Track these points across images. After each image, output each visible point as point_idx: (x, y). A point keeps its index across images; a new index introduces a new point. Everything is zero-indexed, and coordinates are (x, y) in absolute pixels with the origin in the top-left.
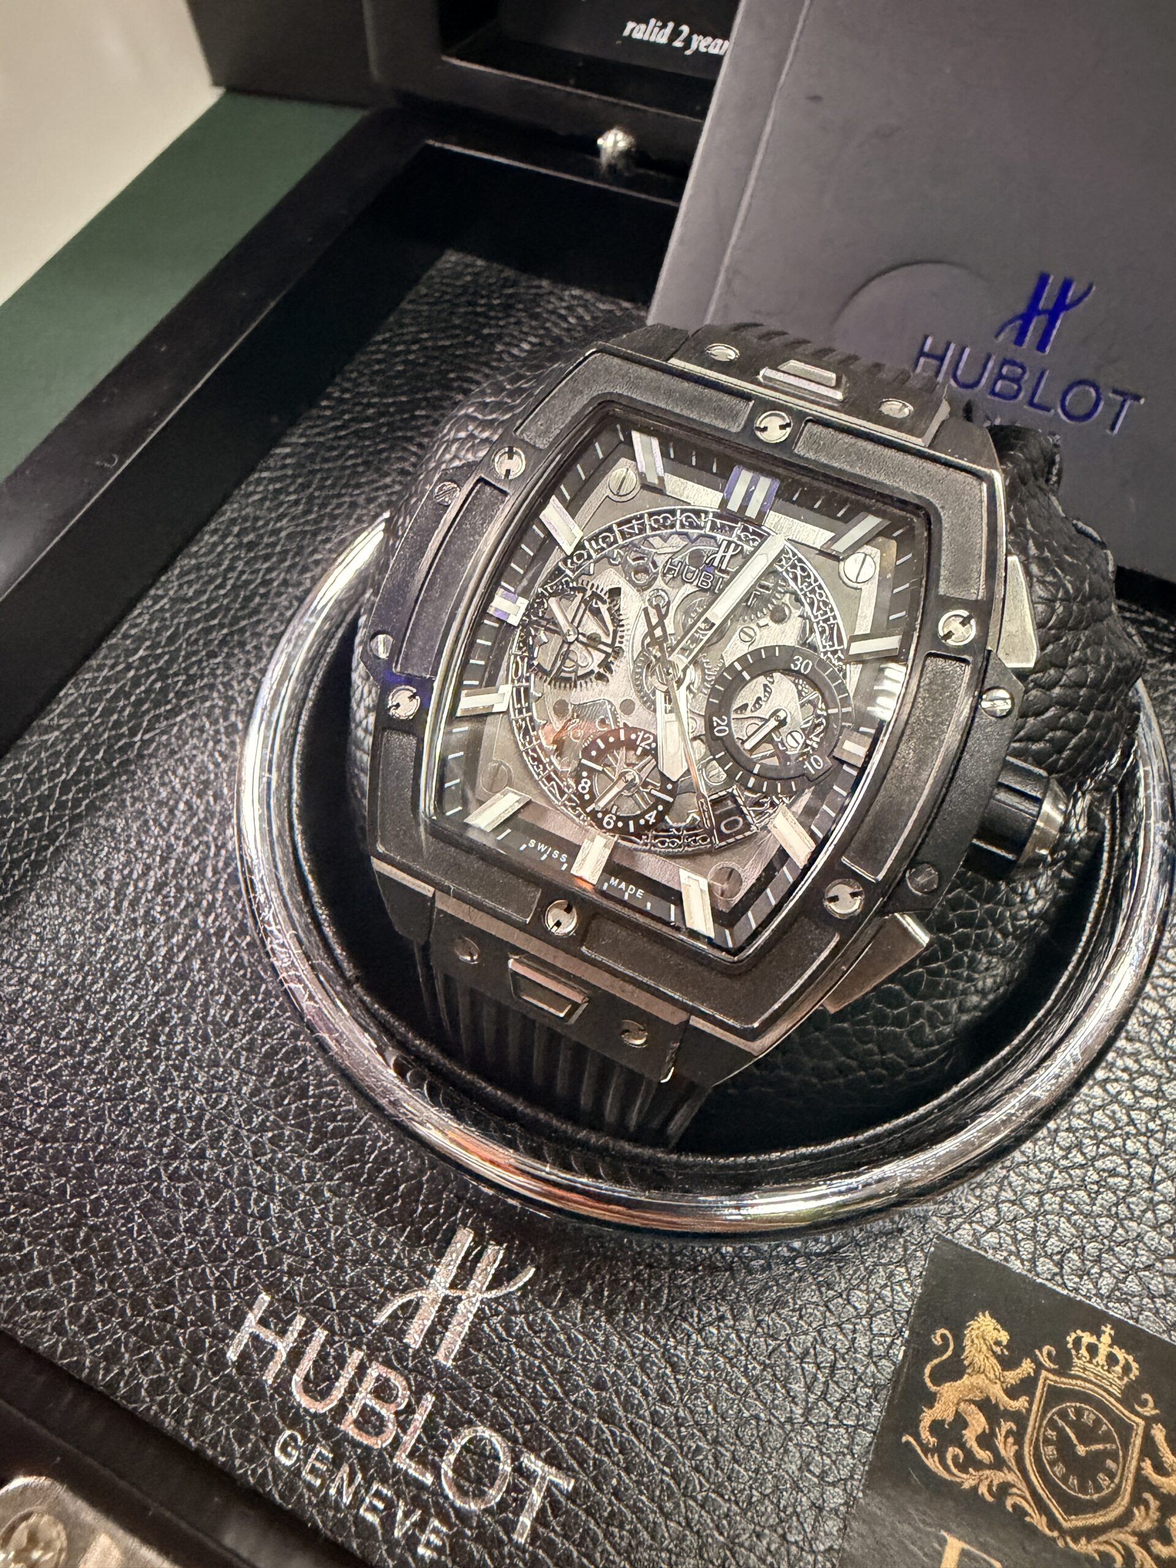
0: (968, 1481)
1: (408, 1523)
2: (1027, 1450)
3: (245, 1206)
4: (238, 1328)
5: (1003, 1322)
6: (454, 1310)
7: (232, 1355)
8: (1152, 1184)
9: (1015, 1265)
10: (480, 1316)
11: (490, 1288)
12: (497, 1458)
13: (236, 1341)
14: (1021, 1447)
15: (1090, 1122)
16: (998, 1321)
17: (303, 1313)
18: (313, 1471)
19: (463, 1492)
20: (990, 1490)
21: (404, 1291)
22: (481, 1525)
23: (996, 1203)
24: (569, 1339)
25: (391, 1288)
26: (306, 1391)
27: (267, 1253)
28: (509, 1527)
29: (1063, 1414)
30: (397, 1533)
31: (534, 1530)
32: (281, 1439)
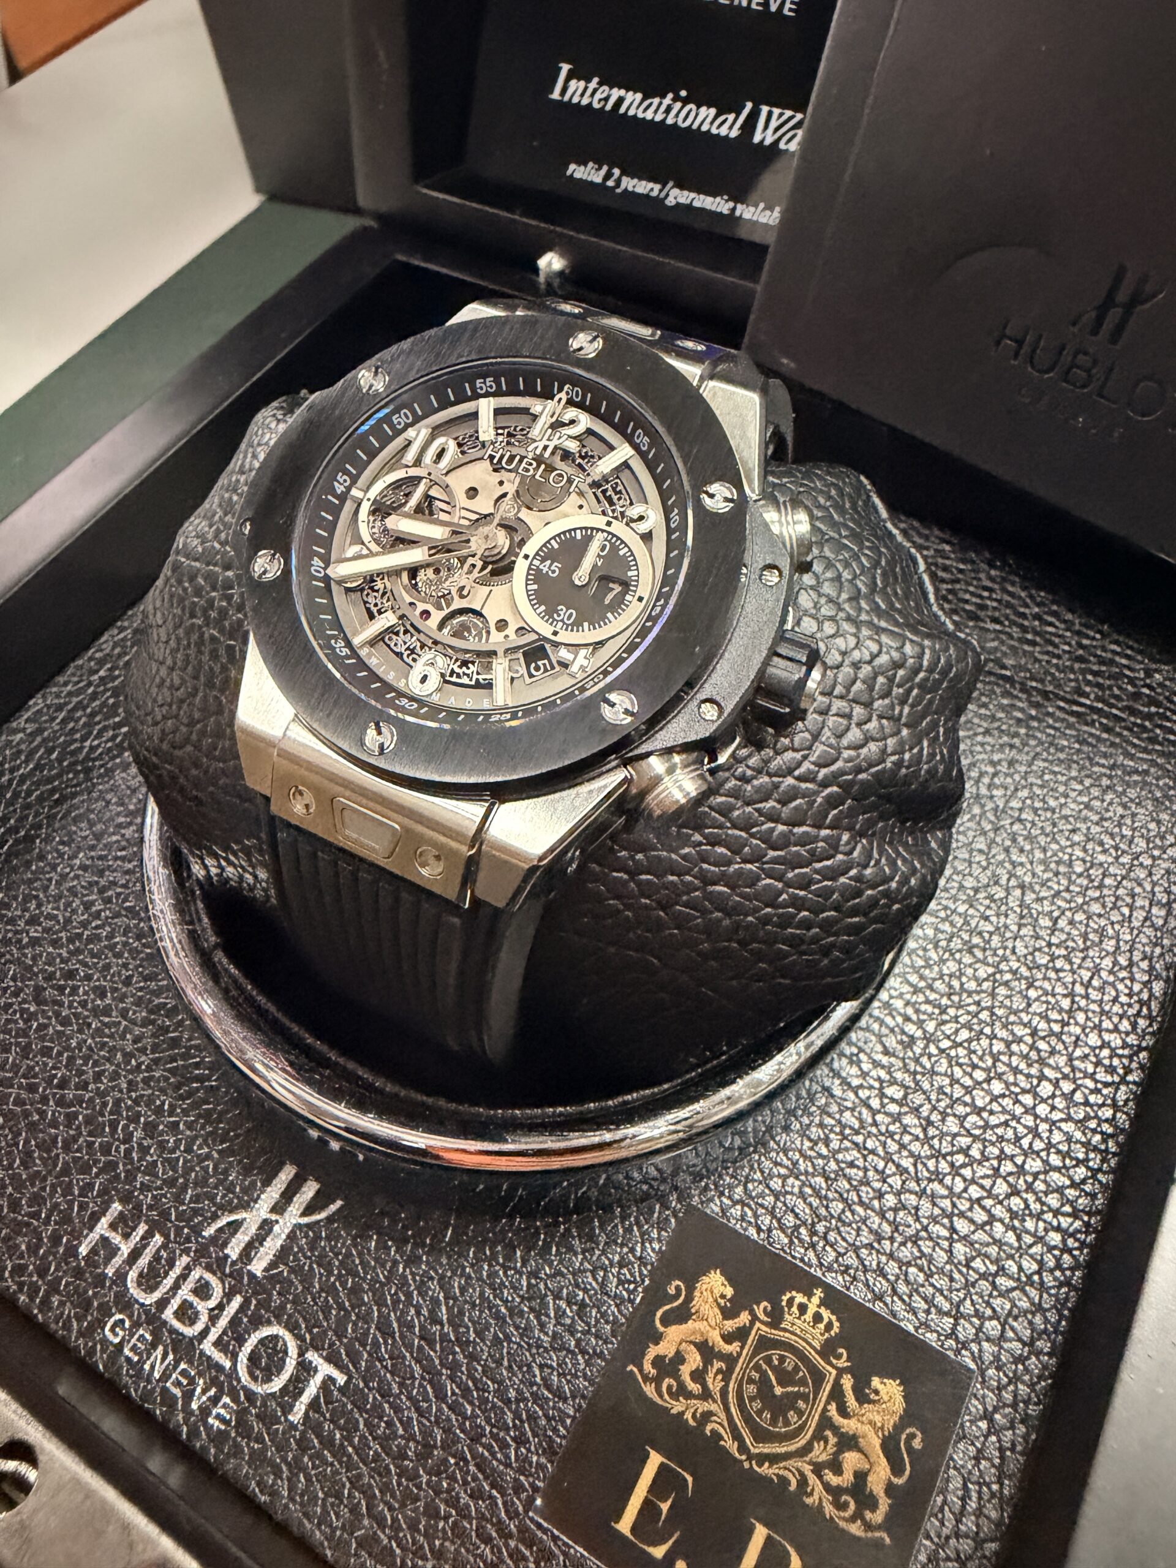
0: (677, 1407)
1: (204, 1398)
3: (114, 1129)
4: (91, 1229)
6: (271, 1230)
7: (83, 1250)
10: (291, 1236)
11: (304, 1214)
12: (286, 1352)
13: (89, 1239)
14: (727, 1385)
15: (839, 1122)
16: (728, 1279)
17: (146, 1222)
18: (134, 1349)
19: (255, 1379)
20: (694, 1416)
21: (231, 1212)
22: (264, 1404)
24: (361, 1263)
25: (221, 1207)
26: (139, 1284)
27: (127, 1172)
28: (287, 1409)
30: (194, 1406)
31: (306, 1413)
32: (112, 1320)
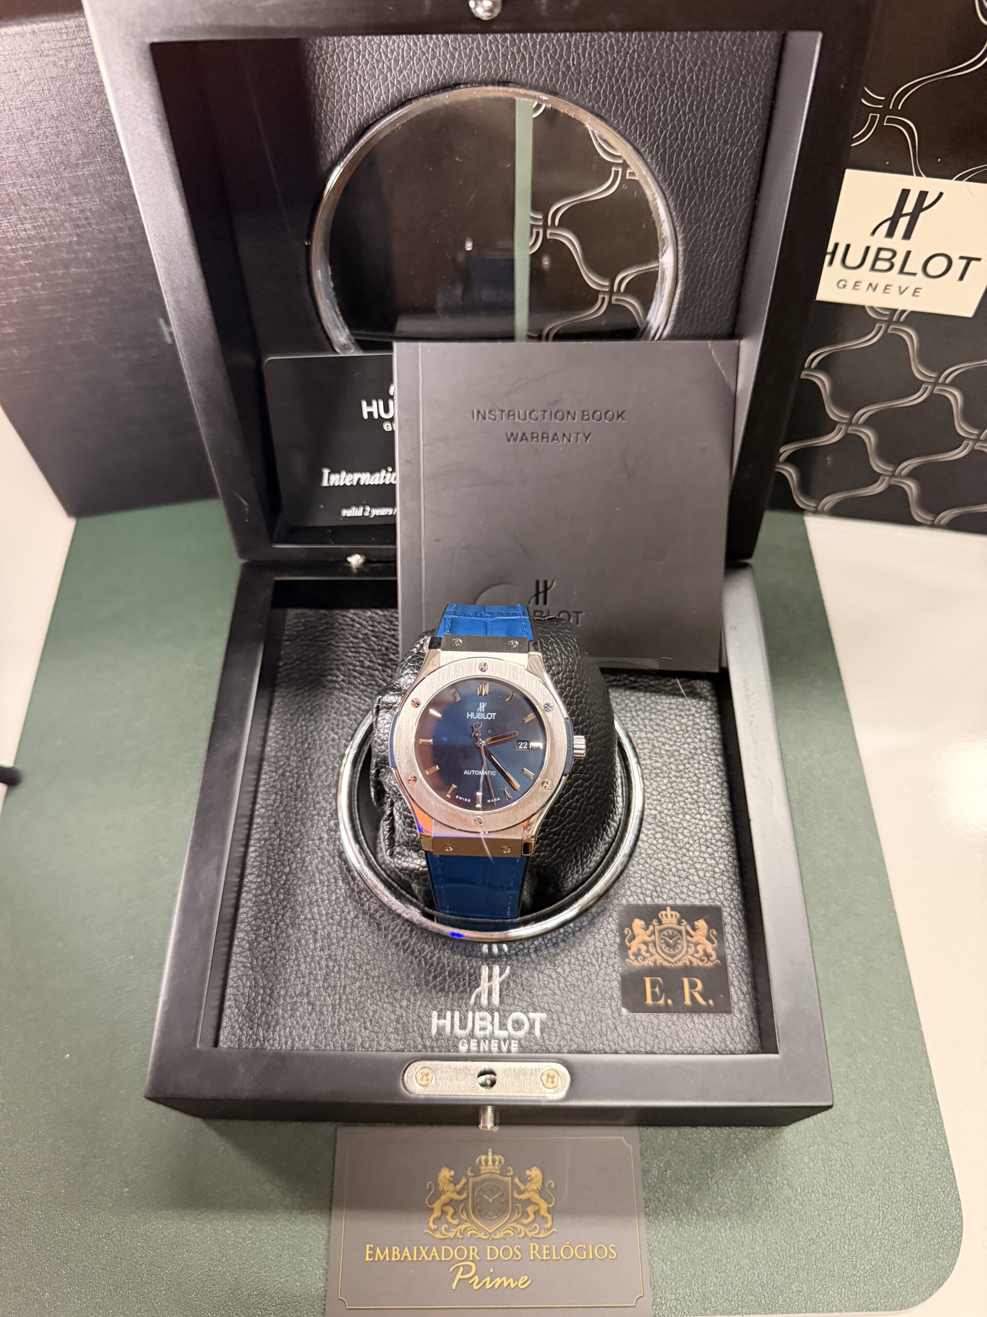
2: (658, 948)
5: (642, 919)
8: (669, 864)
9: (639, 902)
23: (629, 889)
29: (664, 935)
